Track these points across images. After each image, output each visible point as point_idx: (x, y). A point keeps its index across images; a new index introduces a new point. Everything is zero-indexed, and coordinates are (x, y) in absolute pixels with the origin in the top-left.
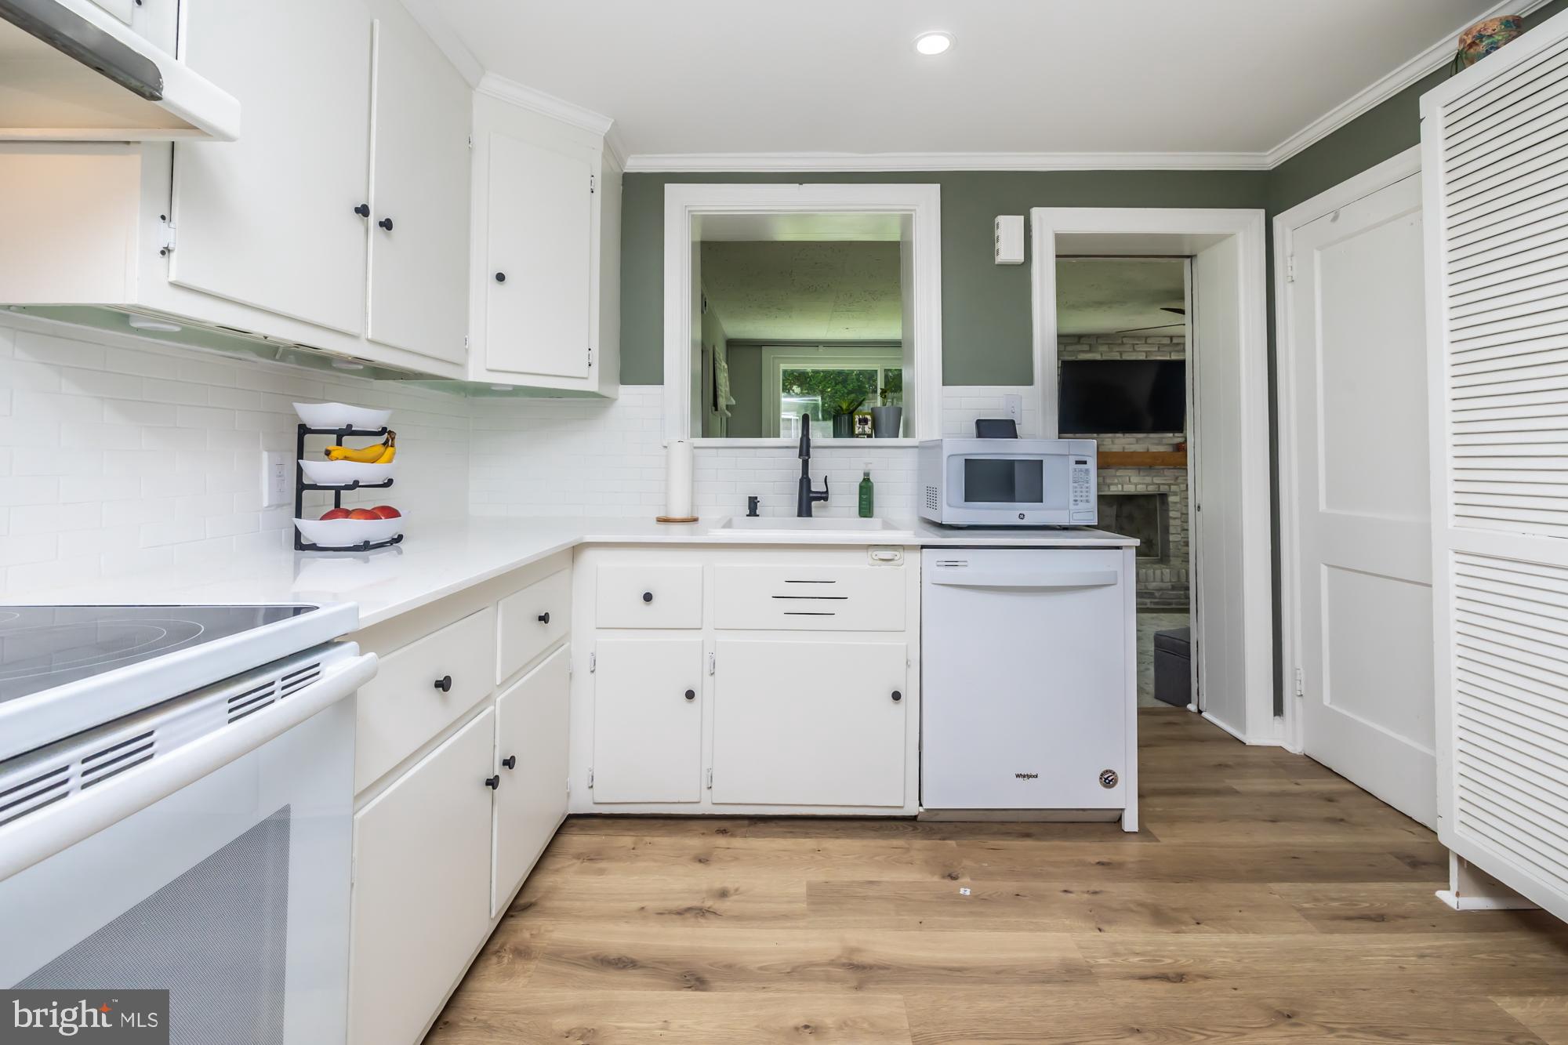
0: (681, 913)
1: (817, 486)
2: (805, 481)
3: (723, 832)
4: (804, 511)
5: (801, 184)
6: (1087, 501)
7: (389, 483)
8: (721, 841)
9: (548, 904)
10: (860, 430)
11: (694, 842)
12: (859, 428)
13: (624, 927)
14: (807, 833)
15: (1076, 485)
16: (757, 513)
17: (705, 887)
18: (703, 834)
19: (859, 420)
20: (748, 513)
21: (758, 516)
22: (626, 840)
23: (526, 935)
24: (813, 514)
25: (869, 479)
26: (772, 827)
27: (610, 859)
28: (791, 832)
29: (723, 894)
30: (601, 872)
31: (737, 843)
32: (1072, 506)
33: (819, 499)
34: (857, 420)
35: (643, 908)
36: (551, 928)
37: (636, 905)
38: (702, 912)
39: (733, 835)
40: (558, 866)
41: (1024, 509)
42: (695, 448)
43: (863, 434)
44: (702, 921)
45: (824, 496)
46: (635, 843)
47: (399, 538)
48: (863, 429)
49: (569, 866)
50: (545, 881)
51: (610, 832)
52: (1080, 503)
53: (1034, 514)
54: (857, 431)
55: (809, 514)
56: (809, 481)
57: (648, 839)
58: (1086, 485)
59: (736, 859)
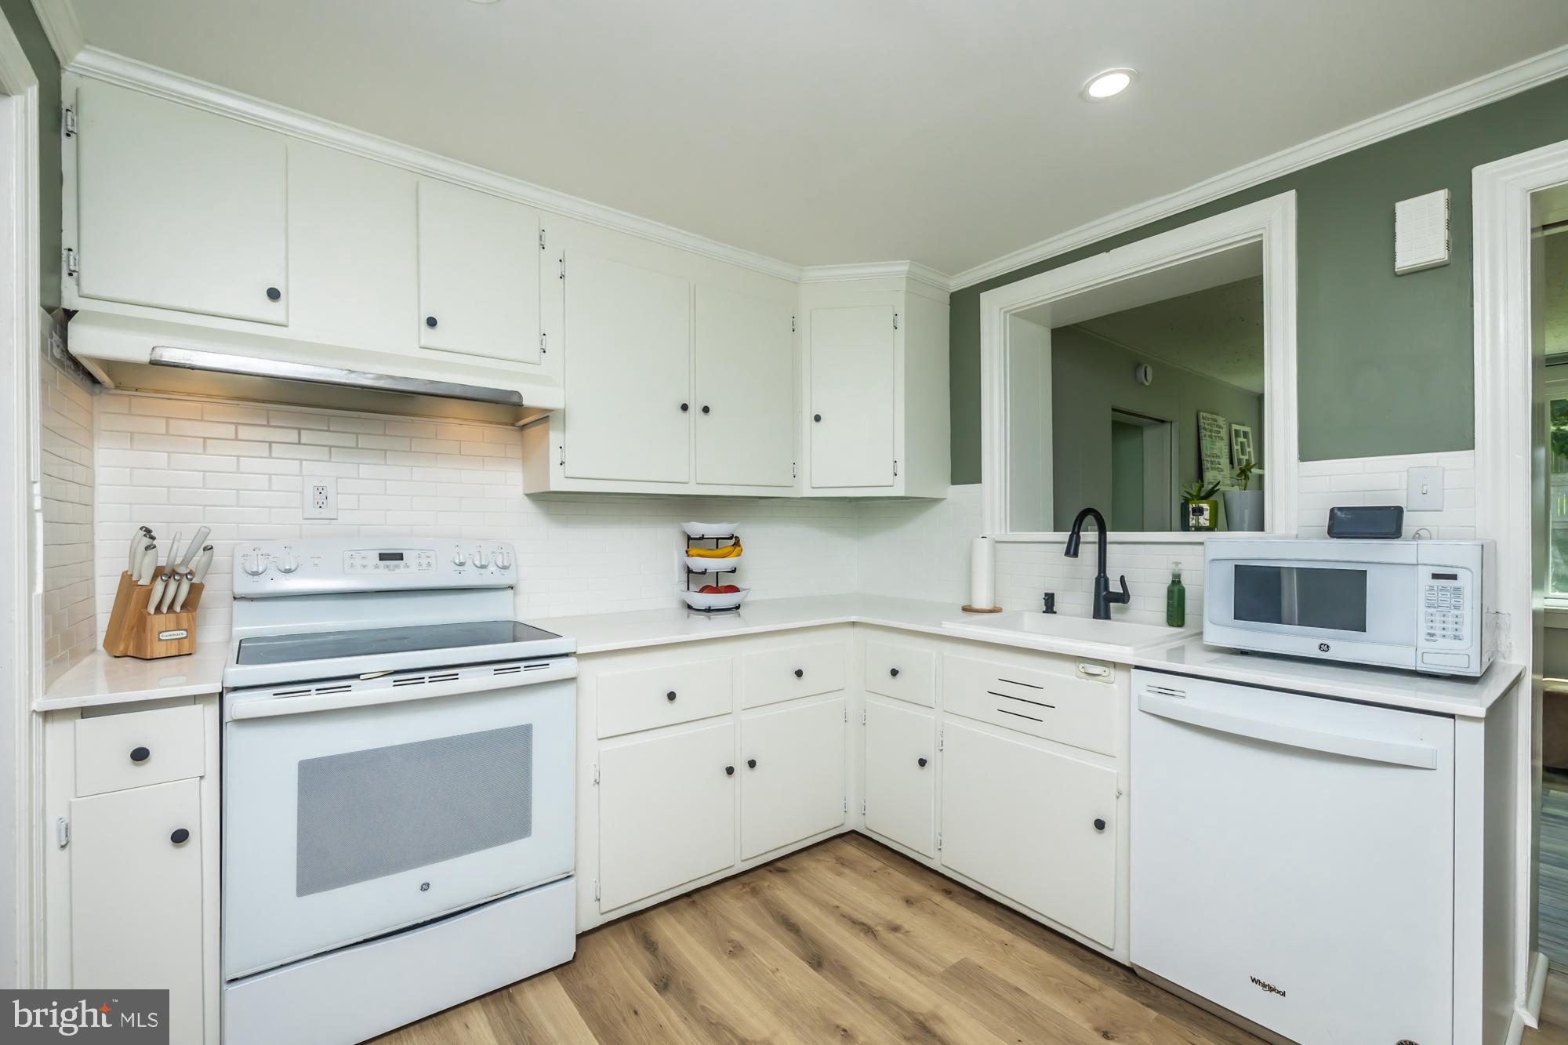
0: (855, 922)
1: (1115, 587)
2: (1102, 580)
3: (947, 892)
4: (1101, 611)
5: (1108, 251)
6: (1456, 637)
7: (734, 571)
8: (938, 898)
9: (794, 876)
10: (1194, 522)
11: (916, 887)
12: (1193, 519)
13: (816, 911)
14: (1014, 928)
15: (1432, 610)
16: (1055, 610)
17: (889, 918)
18: (932, 886)
19: (1193, 509)
20: (1044, 609)
21: (1055, 613)
22: (876, 864)
23: (766, 884)
24: (1112, 615)
25: (1179, 582)
26: (991, 910)
27: (855, 870)
28: (1000, 920)
29: (896, 929)
30: (840, 874)
31: (949, 905)
32: (1422, 643)
33: (1117, 601)
34: (1190, 509)
35: (838, 907)
36: (780, 888)
37: (837, 903)
38: (868, 930)
39: (952, 899)
40: (821, 858)
41: (1329, 638)
42: (997, 542)
43: (1199, 529)
44: (862, 935)
45: (1123, 597)
46: (880, 869)
47: (738, 607)
48: (1197, 521)
49: (828, 861)
50: (805, 862)
51: (872, 853)
52: (1441, 640)
53: (1344, 645)
54: (1192, 522)
55: (1107, 617)
56: (1106, 581)
57: (891, 870)
58: (1457, 612)
59: (934, 914)
